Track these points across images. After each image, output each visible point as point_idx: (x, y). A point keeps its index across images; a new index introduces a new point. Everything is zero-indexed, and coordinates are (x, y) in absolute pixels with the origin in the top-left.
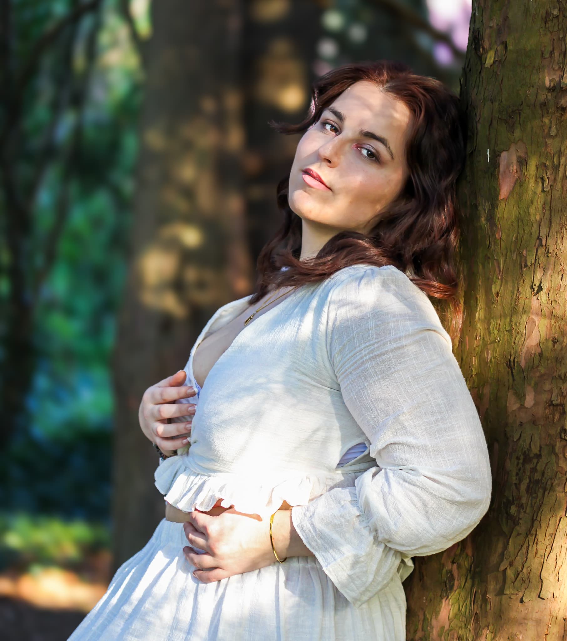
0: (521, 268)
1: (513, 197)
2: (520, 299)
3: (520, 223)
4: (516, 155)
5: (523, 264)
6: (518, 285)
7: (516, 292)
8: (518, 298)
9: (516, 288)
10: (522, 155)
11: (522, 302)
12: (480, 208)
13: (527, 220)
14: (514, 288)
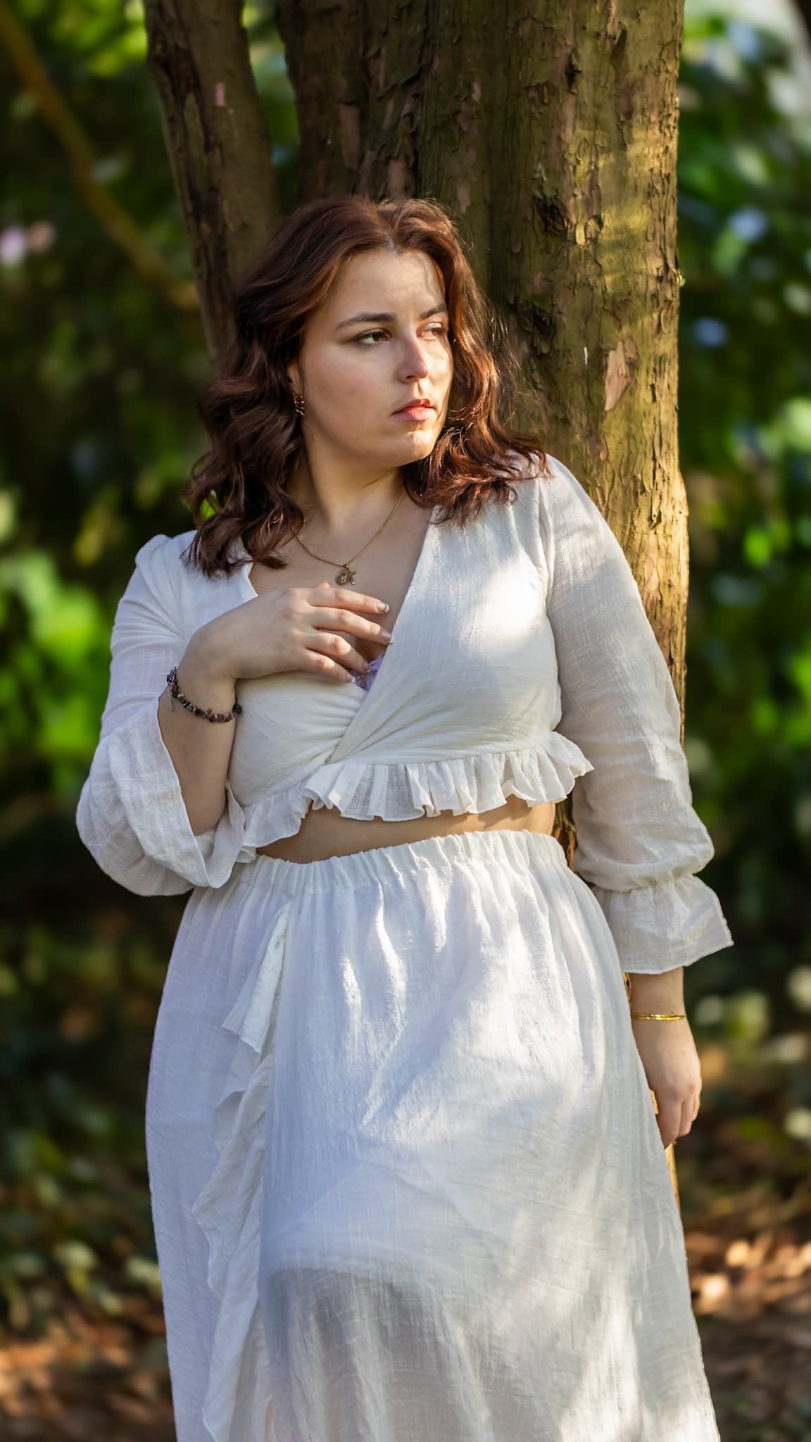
0: (636, 495)
1: (621, 408)
2: (636, 534)
3: (632, 441)
4: (625, 356)
5: (639, 490)
6: (632, 516)
7: (629, 526)
8: (633, 533)
9: (629, 521)
10: (633, 356)
11: (637, 537)
12: (573, 422)
13: (641, 437)
14: (625, 521)
